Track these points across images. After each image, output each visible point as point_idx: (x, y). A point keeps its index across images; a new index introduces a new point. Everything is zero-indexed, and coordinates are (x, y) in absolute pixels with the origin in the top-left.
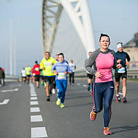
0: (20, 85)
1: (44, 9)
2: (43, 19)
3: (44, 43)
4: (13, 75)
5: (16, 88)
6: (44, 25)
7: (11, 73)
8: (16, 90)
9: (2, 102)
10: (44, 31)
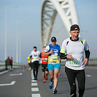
0: (24, 71)
1: (42, 13)
2: (42, 20)
3: (42, 39)
4: (18, 63)
5: (21, 72)
6: (42, 25)
7: (17, 62)
8: (21, 74)
9: (10, 83)
10: (42, 30)
